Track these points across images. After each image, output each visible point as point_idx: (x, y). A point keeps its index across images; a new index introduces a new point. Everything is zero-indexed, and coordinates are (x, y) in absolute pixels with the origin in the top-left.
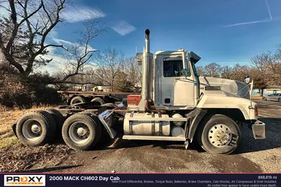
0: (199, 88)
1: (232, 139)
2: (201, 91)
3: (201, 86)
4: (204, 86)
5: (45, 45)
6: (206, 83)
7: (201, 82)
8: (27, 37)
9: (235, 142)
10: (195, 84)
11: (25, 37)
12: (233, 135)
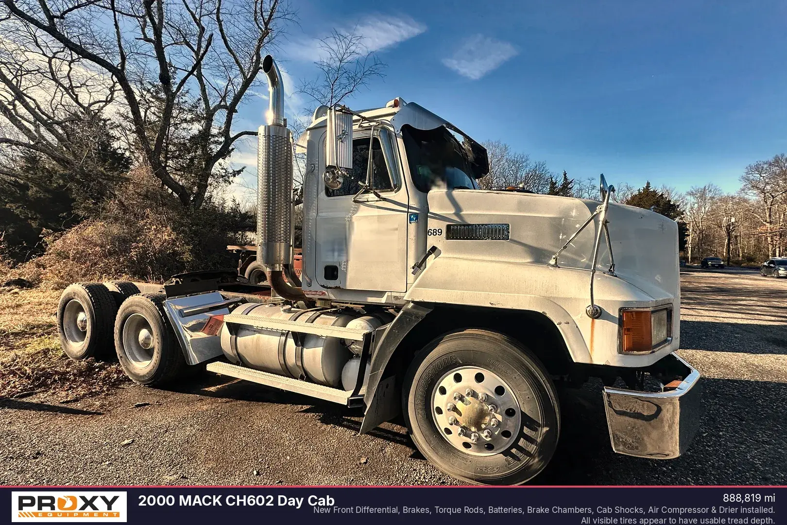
0: (424, 232)
1: (522, 434)
2: (432, 241)
3: (432, 224)
4: (443, 225)
5: (232, 135)
6: (450, 212)
7: (433, 209)
8: (197, 119)
9: (532, 448)
10: (413, 217)
11: (192, 121)
12: (527, 421)
